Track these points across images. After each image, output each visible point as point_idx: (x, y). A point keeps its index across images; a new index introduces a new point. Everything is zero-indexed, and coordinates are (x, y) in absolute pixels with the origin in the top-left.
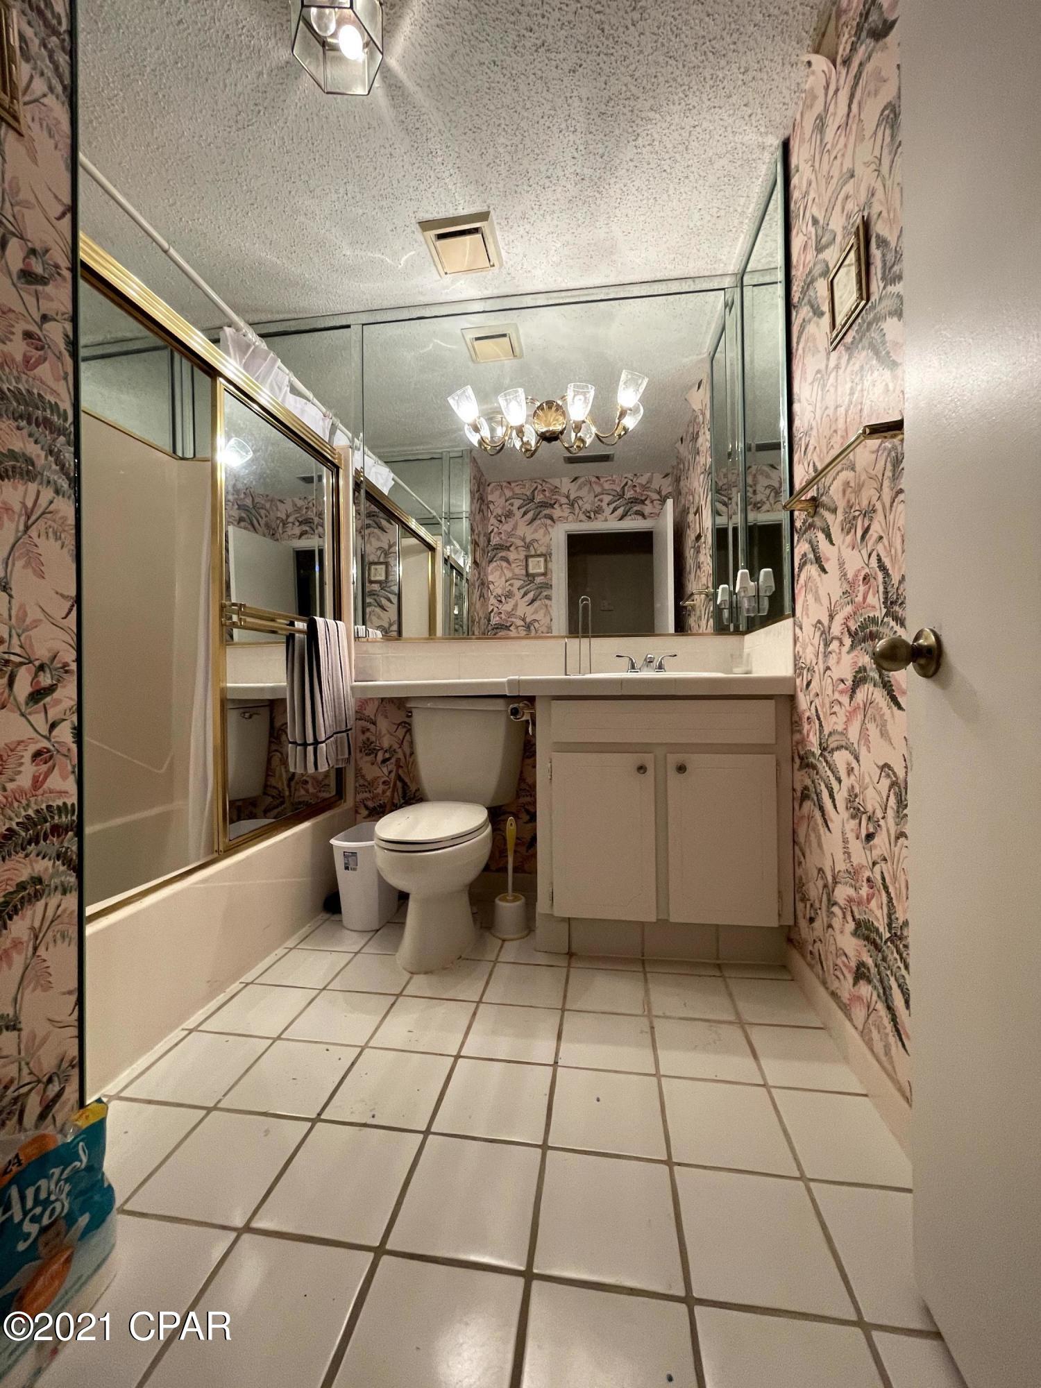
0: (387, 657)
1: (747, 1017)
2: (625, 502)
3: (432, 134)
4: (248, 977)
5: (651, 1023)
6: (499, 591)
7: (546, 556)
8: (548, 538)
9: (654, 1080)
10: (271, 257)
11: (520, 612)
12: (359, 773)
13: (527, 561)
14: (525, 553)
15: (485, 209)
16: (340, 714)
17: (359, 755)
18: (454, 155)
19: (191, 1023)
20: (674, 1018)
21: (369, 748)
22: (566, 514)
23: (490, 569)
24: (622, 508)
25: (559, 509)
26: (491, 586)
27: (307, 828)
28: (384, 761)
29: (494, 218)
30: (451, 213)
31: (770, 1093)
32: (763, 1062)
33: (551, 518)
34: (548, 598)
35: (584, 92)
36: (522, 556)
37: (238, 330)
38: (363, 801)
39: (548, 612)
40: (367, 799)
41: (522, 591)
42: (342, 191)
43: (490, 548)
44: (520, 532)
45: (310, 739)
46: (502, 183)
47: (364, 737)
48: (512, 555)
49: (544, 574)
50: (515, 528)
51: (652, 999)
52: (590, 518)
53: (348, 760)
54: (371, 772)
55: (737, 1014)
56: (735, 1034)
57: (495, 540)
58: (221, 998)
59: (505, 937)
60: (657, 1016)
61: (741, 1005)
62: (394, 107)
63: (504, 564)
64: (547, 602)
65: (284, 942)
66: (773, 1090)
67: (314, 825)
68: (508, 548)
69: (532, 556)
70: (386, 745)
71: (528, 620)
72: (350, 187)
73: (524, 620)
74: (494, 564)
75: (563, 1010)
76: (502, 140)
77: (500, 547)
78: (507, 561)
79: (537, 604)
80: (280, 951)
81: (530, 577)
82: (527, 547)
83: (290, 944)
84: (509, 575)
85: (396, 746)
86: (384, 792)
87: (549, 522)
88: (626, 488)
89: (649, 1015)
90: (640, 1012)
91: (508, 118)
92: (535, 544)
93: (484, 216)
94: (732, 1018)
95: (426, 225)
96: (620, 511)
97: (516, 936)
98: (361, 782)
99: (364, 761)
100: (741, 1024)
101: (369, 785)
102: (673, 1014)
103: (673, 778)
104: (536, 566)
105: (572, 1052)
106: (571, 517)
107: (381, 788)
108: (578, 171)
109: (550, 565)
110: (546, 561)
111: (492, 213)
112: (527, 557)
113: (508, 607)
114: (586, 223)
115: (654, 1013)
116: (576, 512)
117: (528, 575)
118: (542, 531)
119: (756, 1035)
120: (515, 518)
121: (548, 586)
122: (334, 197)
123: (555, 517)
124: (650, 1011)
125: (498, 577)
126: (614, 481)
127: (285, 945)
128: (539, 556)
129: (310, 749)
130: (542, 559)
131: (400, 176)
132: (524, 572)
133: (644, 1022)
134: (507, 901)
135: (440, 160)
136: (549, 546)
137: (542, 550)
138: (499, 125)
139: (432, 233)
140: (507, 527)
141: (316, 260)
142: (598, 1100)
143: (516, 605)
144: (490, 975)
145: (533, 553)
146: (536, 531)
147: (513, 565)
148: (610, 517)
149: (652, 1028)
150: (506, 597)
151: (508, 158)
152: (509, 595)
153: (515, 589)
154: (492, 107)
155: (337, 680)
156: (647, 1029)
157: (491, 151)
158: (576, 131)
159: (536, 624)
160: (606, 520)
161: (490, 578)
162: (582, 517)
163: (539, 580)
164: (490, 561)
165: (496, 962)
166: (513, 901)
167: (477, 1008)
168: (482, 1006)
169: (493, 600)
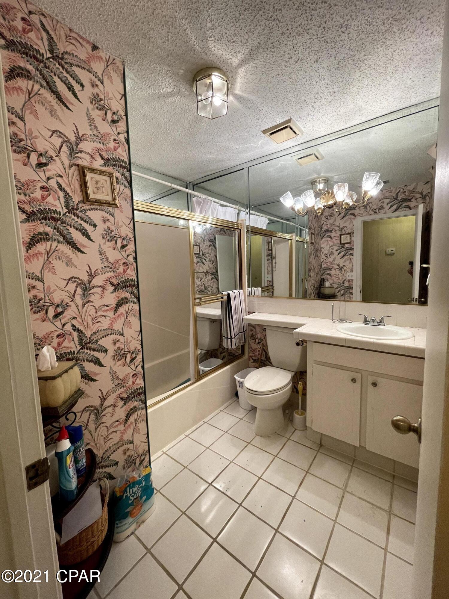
0: (259, 304)
1: (395, 510)
2: (397, 202)
3: (259, 105)
4: (205, 420)
5: (344, 493)
6: (326, 252)
7: (351, 234)
8: (352, 225)
9: (333, 523)
10: (211, 156)
11: (337, 262)
12: (250, 346)
13: (340, 237)
14: (340, 233)
15: (289, 118)
16: (241, 326)
17: (250, 339)
18: (270, 108)
19: (187, 433)
20: (356, 496)
21: (253, 337)
22: (362, 212)
23: (322, 241)
24: (396, 205)
25: (358, 210)
26: (323, 250)
27: (228, 368)
28: (259, 343)
29: (294, 119)
30: (274, 124)
31: (385, 554)
32: (390, 538)
33: (354, 215)
34: (352, 254)
35: (325, 65)
36: (338, 235)
37: (198, 197)
38: (251, 356)
39: (351, 262)
40: (253, 356)
41: (338, 252)
42: (230, 132)
43: (322, 232)
44: (337, 223)
45: (229, 337)
46: (294, 108)
47: (251, 333)
48: (333, 235)
49: (350, 243)
50: (335, 221)
51: (350, 482)
52: (376, 212)
53: (245, 342)
54: (254, 346)
55: (391, 507)
56: (384, 516)
57: (325, 228)
58: (197, 426)
59: (296, 428)
60: (348, 492)
61: (394, 503)
62: (242, 103)
63: (329, 239)
64: (351, 257)
65: (219, 407)
66: (388, 554)
67: (231, 367)
68: (331, 231)
69: (344, 234)
70: (259, 337)
71: (341, 266)
72: (232, 130)
73: (339, 265)
74: (324, 239)
75: (307, 472)
76: (289, 95)
77: (327, 231)
78: (331, 237)
79: (346, 257)
80: (218, 411)
81: (342, 244)
82: (341, 230)
83: (221, 409)
84: (331, 244)
85: (263, 338)
86: (259, 354)
87: (352, 217)
88: (399, 194)
89: (345, 490)
90: (341, 487)
91: (290, 88)
92: (345, 229)
93: (289, 121)
94: (386, 507)
95: (264, 132)
96: (395, 207)
97: (301, 429)
98: (251, 349)
99: (252, 342)
100: (390, 512)
101: (253, 351)
102: (357, 494)
103: (370, 388)
104: (345, 239)
105: (303, 495)
106: (365, 213)
107: (257, 353)
108: (331, 91)
109: (353, 238)
110: (350, 236)
111: (293, 118)
112: (341, 235)
113: (331, 259)
114: (342, 106)
115: (347, 490)
116: (368, 210)
117: (341, 244)
118: (349, 222)
119: (395, 522)
120: (335, 216)
121: (351, 249)
122: (228, 135)
123: (356, 214)
124: (346, 487)
125: (326, 245)
126: (392, 191)
127: (220, 409)
128: (347, 234)
129: (229, 340)
130: (349, 236)
131: (250, 121)
132: (339, 242)
133: (341, 492)
134: (299, 415)
135: (265, 111)
136: (352, 229)
137: (349, 231)
138: (287, 91)
139: (269, 133)
140: (331, 221)
141: (227, 152)
142: (304, 521)
143: (334, 259)
144: (285, 445)
145: (344, 233)
146: (345, 222)
147: (334, 239)
148: (388, 211)
149: (343, 497)
150: (330, 254)
151: (294, 100)
152: (331, 254)
153: (334, 251)
154: (282, 87)
155: (240, 314)
156: (340, 496)
157: (286, 100)
158: (325, 79)
159: (345, 268)
160: (386, 213)
161: (322, 246)
162: (372, 213)
163: (346, 246)
164: (322, 238)
165: (289, 439)
166: (301, 415)
167: (275, 458)
168: (276, 458)
169: (323, 257)
